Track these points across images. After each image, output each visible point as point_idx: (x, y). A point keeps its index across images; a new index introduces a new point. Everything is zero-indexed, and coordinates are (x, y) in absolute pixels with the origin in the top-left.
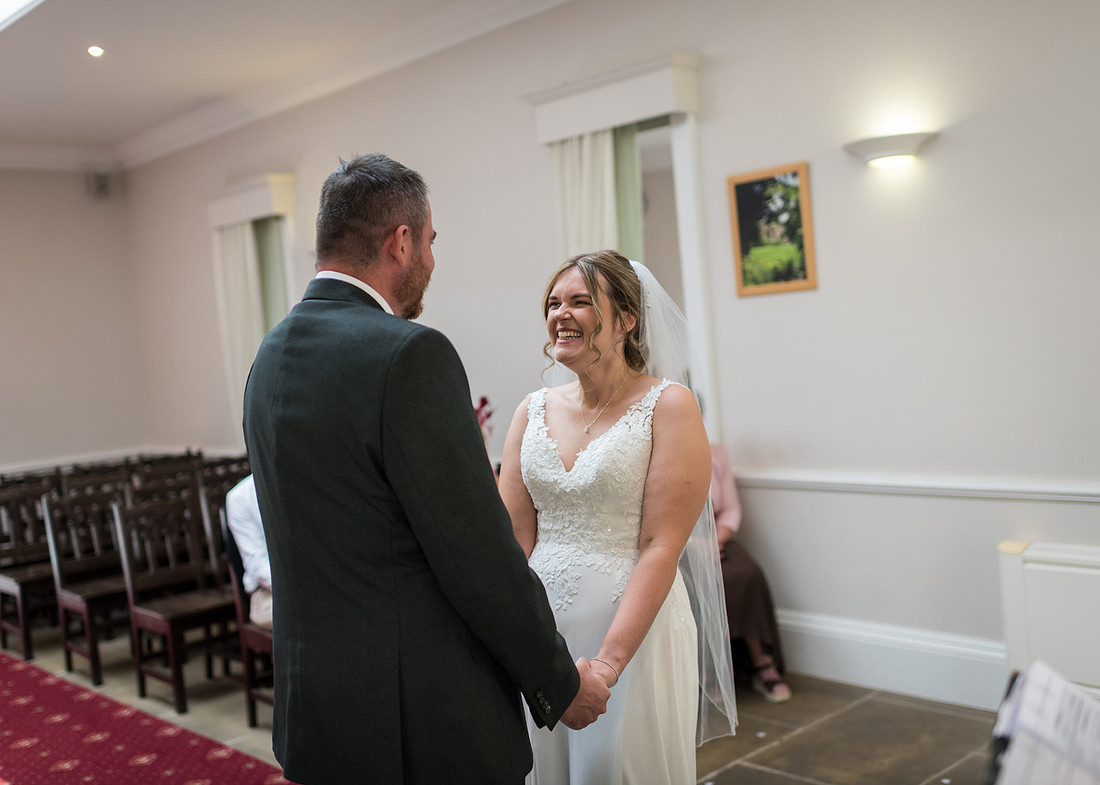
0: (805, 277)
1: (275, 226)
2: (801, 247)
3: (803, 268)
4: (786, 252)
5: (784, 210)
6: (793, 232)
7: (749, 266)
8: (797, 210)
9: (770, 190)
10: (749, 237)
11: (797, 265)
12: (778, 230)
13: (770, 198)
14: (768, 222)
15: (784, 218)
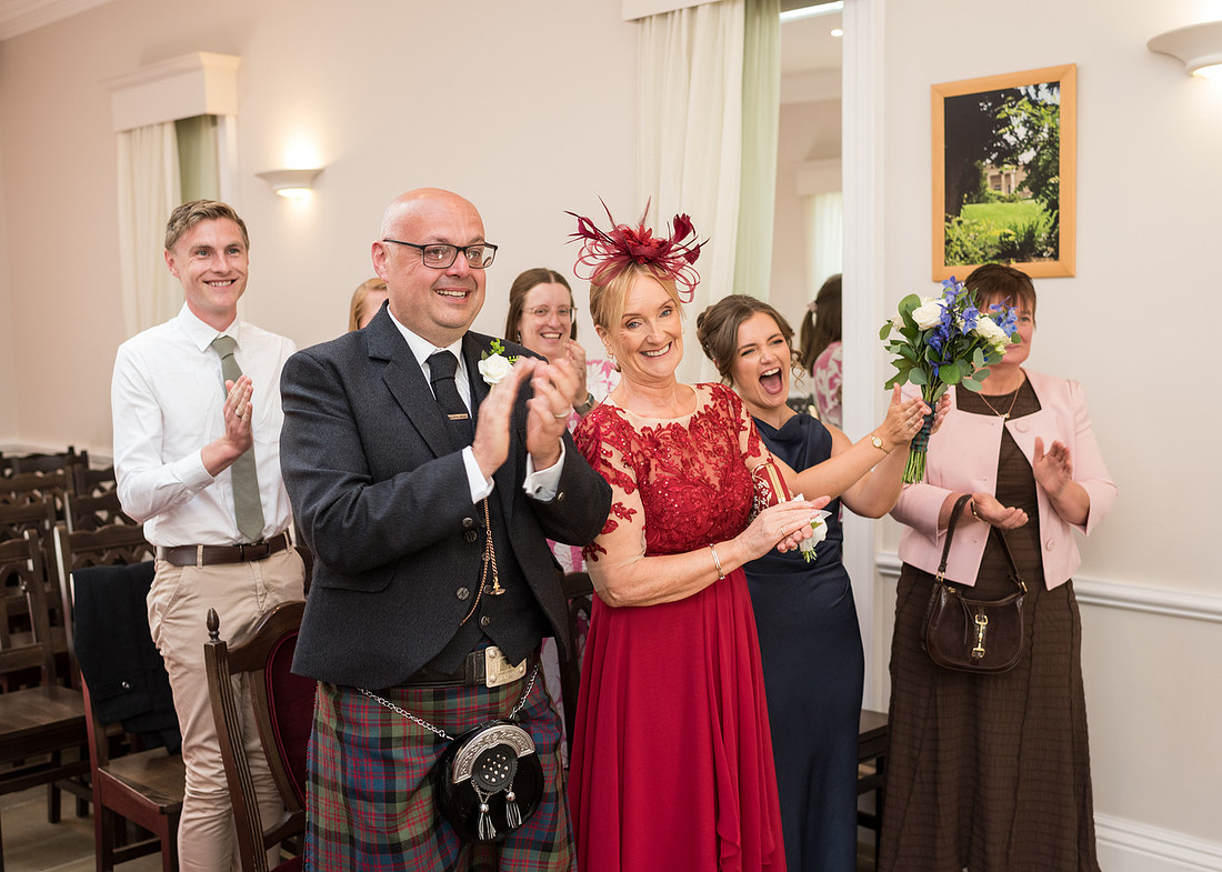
0: (1055, 256)
1: (207, 133)
2: (1054, 205)
3: (1053, 241)
4: (1026, 213)
5: (1030, 143)
6: (1042, 181)
7: (957, 232)
8: (1053, 143)
9: (1007, 110)
10: (961, 185)
11: (1042, 234)
12: (1017, 176)
13: (1006, 122)
14: (998, 163)
15: (1027, 156)
